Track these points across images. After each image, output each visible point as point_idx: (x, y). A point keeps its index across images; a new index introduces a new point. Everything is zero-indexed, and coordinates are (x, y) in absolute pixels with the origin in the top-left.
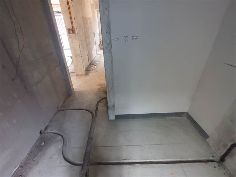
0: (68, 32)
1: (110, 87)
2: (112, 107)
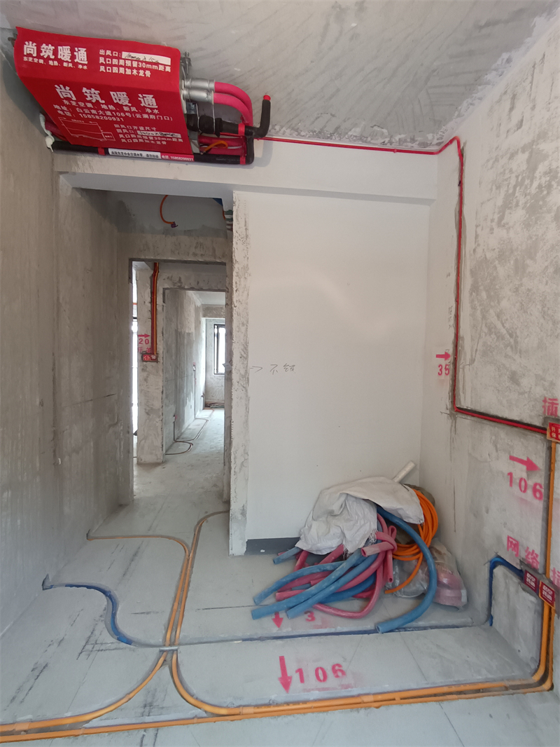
0: (140, 358)
1: (239, 461)
2: (240, 517)
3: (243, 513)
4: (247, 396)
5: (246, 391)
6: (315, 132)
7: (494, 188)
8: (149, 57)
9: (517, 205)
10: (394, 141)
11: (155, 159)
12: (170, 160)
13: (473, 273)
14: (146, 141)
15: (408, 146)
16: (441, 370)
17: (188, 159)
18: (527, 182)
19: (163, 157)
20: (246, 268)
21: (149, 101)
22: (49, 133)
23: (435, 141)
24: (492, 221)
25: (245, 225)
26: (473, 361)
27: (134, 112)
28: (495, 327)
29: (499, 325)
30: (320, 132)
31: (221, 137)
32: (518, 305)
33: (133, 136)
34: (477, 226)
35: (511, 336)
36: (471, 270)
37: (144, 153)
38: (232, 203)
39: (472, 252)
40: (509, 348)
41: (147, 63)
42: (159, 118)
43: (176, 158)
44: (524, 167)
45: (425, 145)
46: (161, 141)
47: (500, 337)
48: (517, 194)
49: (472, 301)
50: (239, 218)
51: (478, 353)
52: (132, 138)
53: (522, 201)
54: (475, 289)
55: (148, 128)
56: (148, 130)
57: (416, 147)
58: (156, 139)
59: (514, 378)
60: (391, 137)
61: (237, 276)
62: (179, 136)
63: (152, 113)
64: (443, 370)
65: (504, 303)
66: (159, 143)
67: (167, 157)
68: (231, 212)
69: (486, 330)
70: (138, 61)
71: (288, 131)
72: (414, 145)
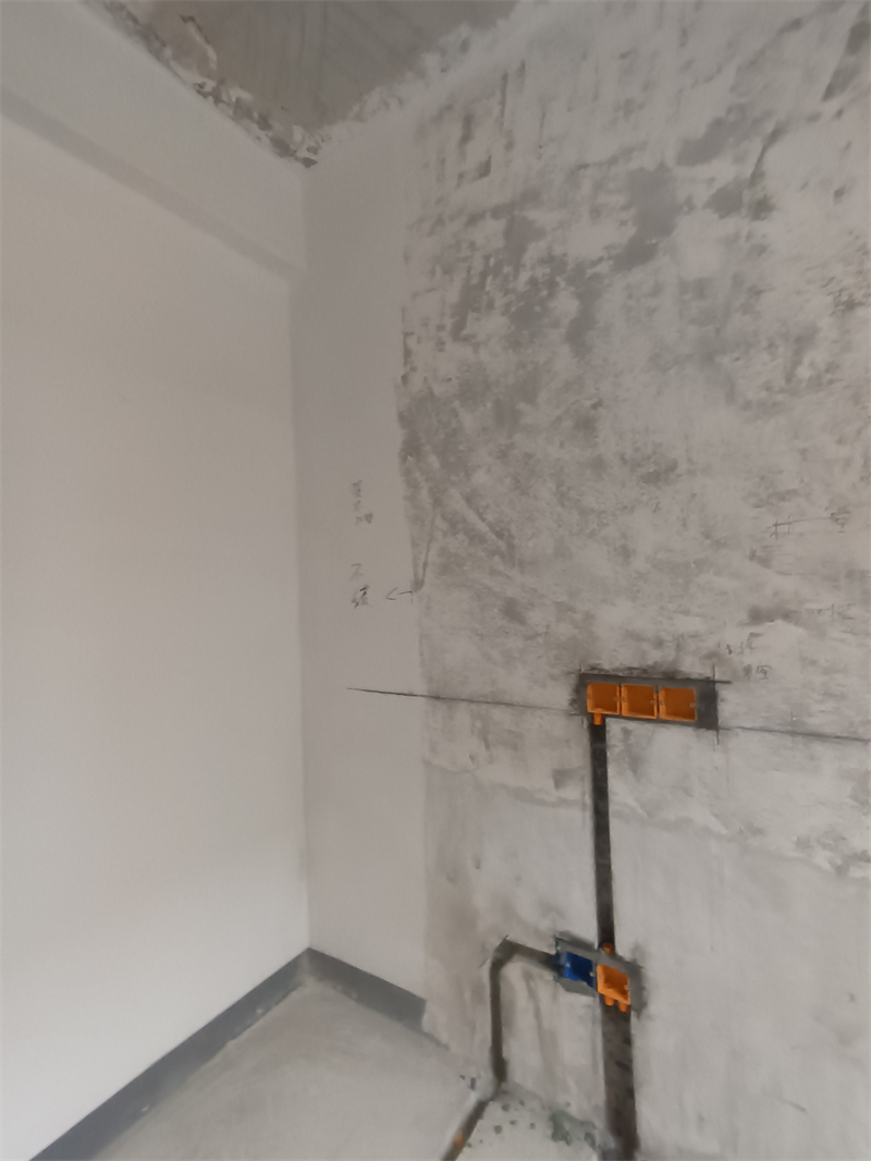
9: (490, 306)
18: (507, 269)
24: (440, 328)
28: (464, 521)
29: (472, 517)
32: (508, 481)
35: (500, 535)
40: (497, 559)
44: (499, 243)
47: (475, 538)
48: (488, 288)
53: (500, 301)
59: (512, 611)
65: (480, 478)
69: (443, 526)
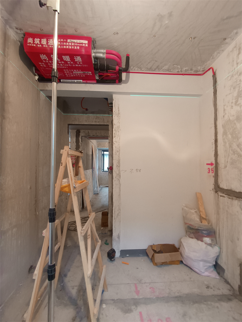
1: (116, 213)
2: (117, 239)
3: (119, 237)
4: (120, 183)
5: (119, 181)
6: (148, 68)
7: (232, 88)
8: (78, 41)
10: (183, 70)
11: (80, 83)
12: (86, 83)
13: (223, 126)
14: (77, 76)
15: (190, 72)
16: (209, 171)
17: (94, 82)
19: (83, 82)
20: (119, 127)
21: (78, 59)
22: (36, 74)
23: (202, 70)
25: (118, 109)
26: (226, 167)
27: (72, 64)
30: (150, 69)
31: (108, 72)
33: (71, 74)
34: (224, 106)
36: (222, 125)
37: (76, 81)
38: (112, 99)
39: (222, 117)
41: (78, 43)
42: (83, 66)
43: (89, 82)
45: (197, 71)
46: (83, 75)
49: (224, 139)
50: (116, 106)
51: (228, 163)
52: (71, 75)
54: (225, 133)
55: (78, 70)
56: (77, 71)
57: (193, 72)
58: (81, 74)
60: (182, 69)
61: (115, 130)
62: (90, 73)
63: (80, 64)
64: (211, 171)
66: (82, 76)
67: (85, 82)
68: (112, 104)
70: (74, 43)
71: (136, 69)
72: (192, 72)
